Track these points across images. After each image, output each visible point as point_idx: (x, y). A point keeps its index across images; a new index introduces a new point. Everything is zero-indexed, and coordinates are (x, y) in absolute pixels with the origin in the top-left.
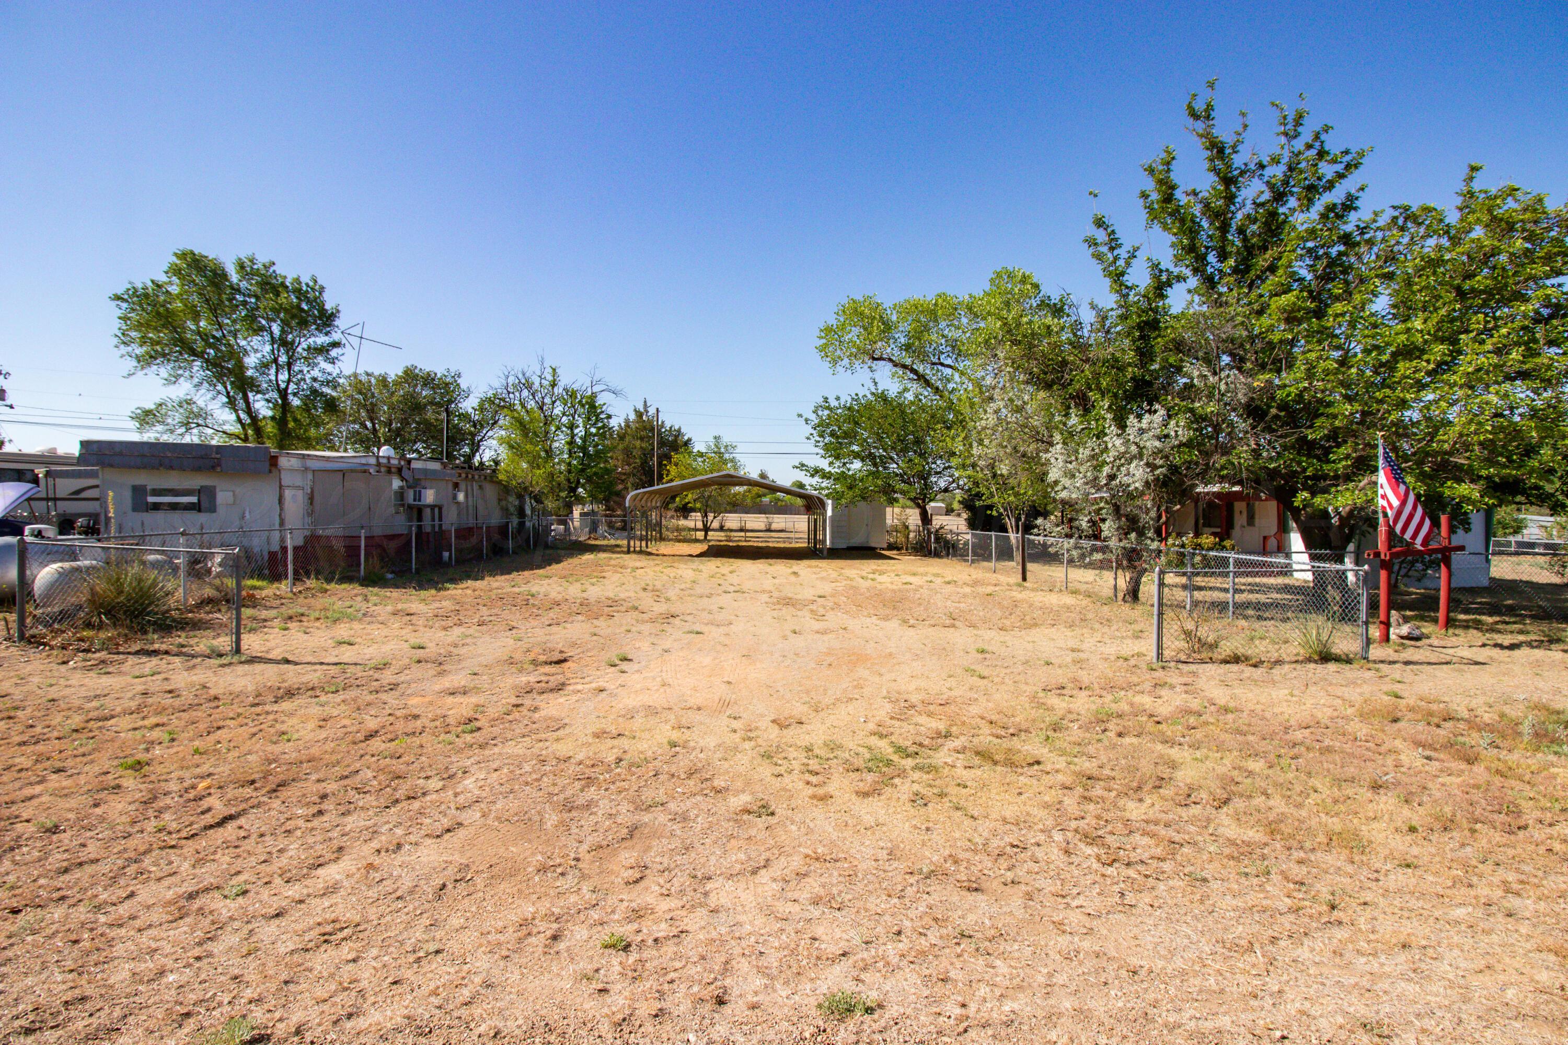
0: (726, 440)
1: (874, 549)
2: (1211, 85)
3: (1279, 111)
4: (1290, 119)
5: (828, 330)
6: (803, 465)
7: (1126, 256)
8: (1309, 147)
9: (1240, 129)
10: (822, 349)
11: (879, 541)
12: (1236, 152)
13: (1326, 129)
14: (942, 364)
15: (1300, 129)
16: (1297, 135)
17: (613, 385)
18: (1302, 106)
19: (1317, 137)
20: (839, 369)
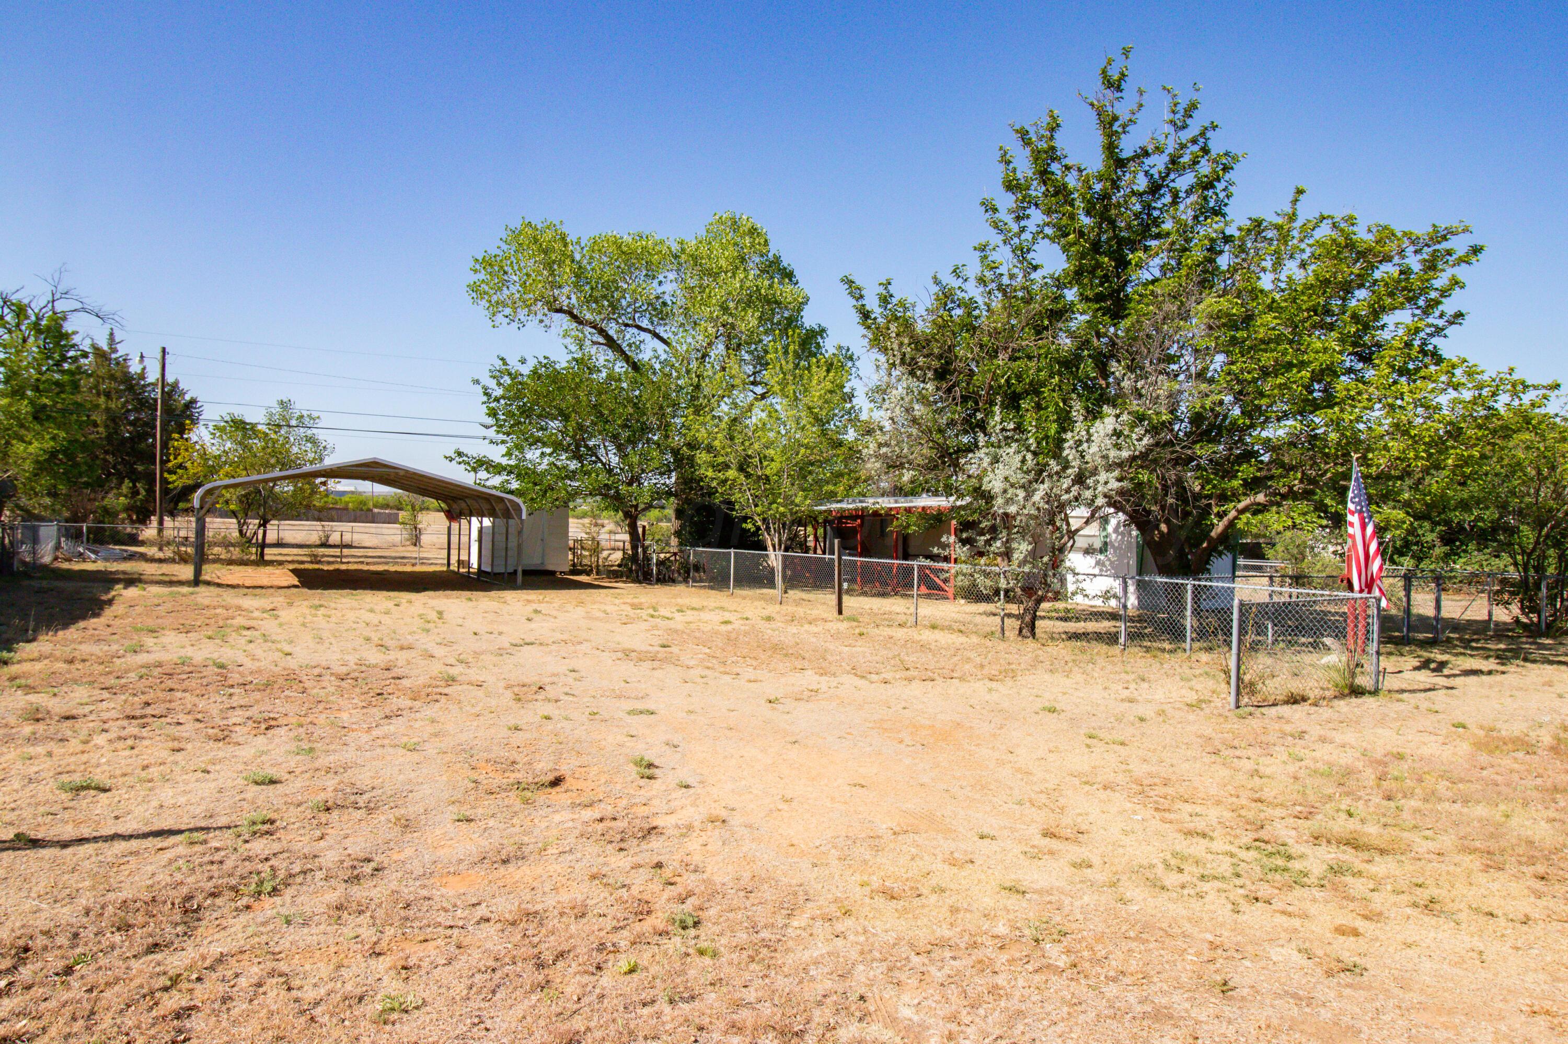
0: (301, 406)
1: (553, 573)
2: (1126, 52)
3: (1169, 97)
4: (1180, 108)
5: (487, 263)
6: (460, 454)
7: (1034, 229)
8: (1194, 141)
9: (1135, 108)
10: (474, 288)
11: (561, 563)
12: (1124, 132)
13: (1214, 128)
14: (639, 328)
15: (1189, 121)
16: (1184, 127)
17: (91, 303)
18: (1195, 96)
19: (1203, 134)
20: (499, 318)
